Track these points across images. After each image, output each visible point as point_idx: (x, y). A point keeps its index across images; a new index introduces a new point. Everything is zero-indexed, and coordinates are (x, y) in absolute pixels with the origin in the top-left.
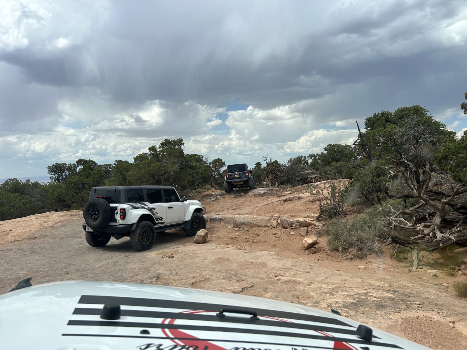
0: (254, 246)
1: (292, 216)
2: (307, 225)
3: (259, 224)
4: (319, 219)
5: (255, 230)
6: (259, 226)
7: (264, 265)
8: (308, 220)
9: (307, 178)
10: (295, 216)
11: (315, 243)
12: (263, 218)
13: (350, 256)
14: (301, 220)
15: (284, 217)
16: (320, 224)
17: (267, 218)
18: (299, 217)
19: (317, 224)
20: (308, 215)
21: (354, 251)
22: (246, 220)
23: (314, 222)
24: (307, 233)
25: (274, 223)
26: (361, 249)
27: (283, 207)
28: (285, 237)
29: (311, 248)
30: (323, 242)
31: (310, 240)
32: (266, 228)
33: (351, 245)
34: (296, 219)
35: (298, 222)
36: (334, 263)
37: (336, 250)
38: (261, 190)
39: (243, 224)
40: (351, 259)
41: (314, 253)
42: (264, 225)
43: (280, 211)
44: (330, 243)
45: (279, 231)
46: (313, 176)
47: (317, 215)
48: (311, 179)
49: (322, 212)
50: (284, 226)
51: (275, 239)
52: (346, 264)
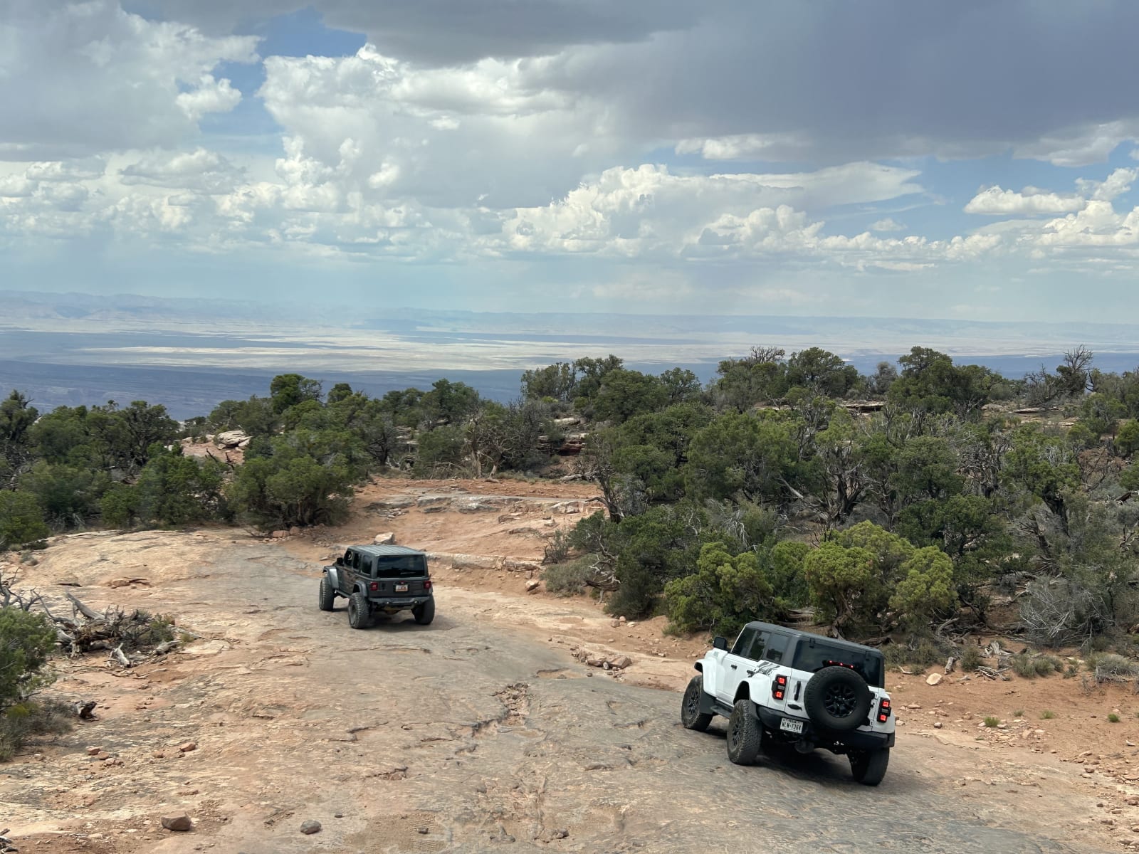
0: (481, 588)
1: (519, 559)
2: (532, 568)
3: (483, 566)
4: (543, 563)
5: (477, 572)
6: (482, 568)
7: (494, 601)
8: (534, 563)
9: (563, 440)
10: (522, 559)
11: (536, 585)
12: (488, 559)
13: (561, 595)
14: (527, 563)
15: (510, 559)
16: (544, 568)
17: (492, 560)
18: (526, 559)
19: (541, 567)
20: (534, 558)
21: (564, 591)
22: (468, 561)
23: (539, 566)
24: (532, 576)
25: (499, 565)
26: (569, 590)
27: (508, 541)
28: (510, 580)
29: (533, 590)
30: (543, 584)
31: (532, 583)
32: (491, 570)
33: (562, 587)
34: (522, 563)
35: (523, 565)
36: (548, 600)
37: (551, 590)
38: (472, 502)
39: (465, 565)
40: (561, 598)
41: (535, 593)
42: (488, 566)
43: (506, 550)
44: (547, 585)
45: (504, 574)
46: (577, 436)
47: (542, 558)
48: (571, 443)
49: (547, 556)
50: (509, 568)
51: (500, 582)
52: (556, 601)
